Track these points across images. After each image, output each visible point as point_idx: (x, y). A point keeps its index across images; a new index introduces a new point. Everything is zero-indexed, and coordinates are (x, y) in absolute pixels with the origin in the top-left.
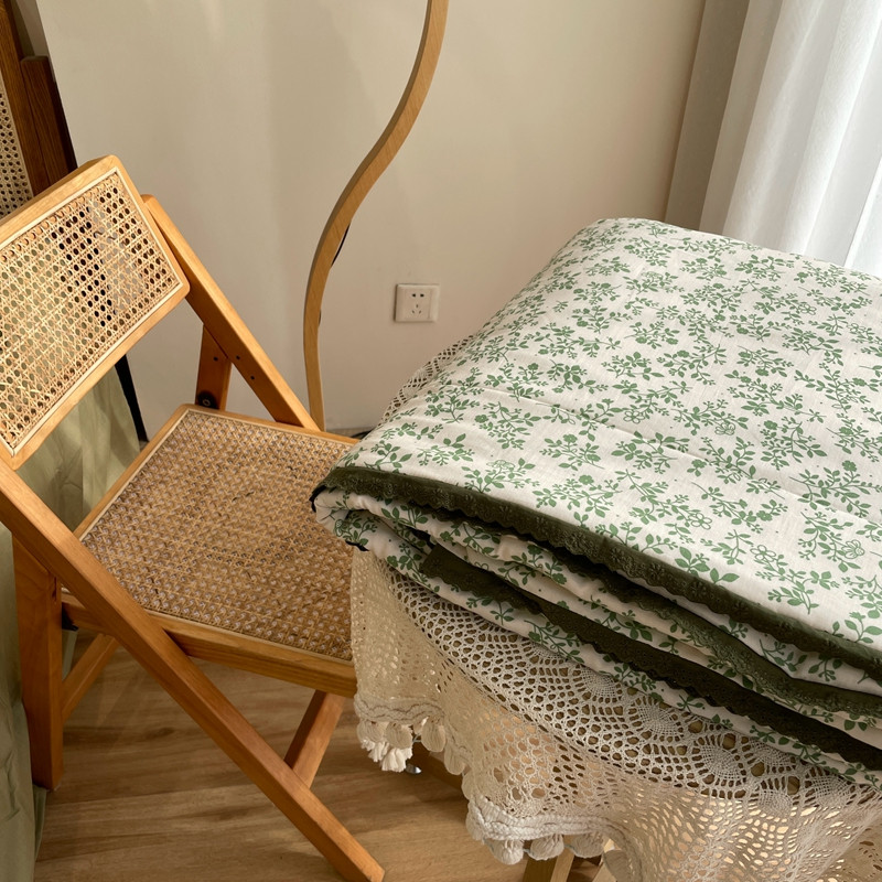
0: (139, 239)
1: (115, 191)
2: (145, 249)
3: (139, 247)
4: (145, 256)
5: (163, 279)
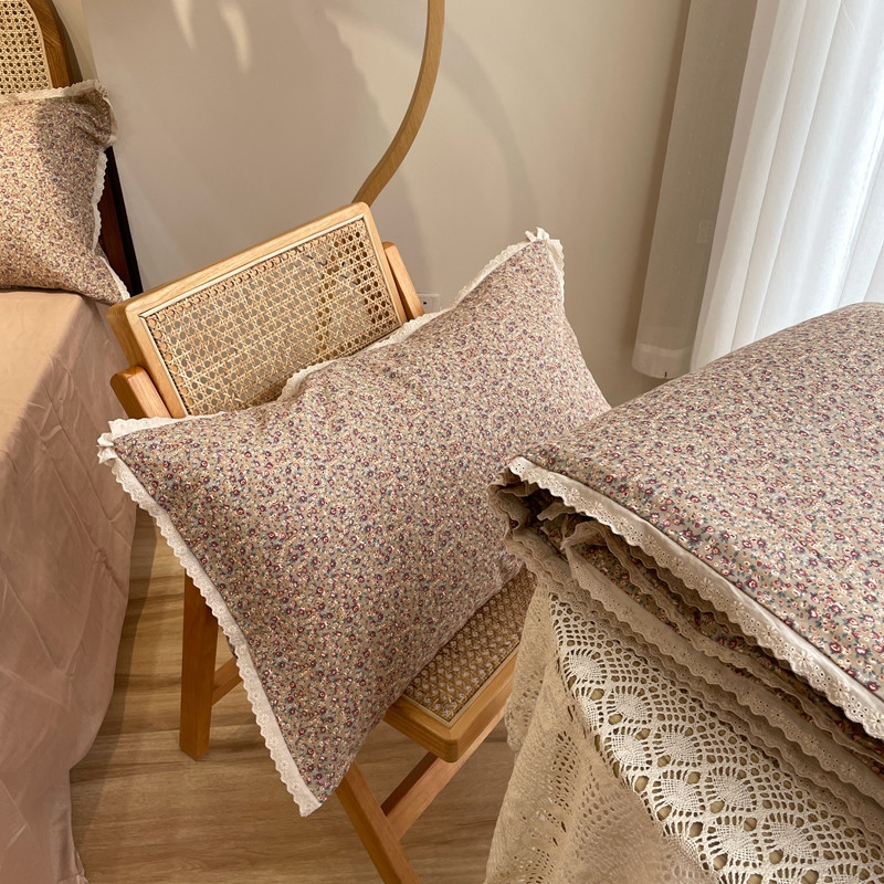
0: (369, 282)
1: (358, 235)
2: (373, 291)
3: (369, 288)
4: (373, 297)
5: (384, 321)
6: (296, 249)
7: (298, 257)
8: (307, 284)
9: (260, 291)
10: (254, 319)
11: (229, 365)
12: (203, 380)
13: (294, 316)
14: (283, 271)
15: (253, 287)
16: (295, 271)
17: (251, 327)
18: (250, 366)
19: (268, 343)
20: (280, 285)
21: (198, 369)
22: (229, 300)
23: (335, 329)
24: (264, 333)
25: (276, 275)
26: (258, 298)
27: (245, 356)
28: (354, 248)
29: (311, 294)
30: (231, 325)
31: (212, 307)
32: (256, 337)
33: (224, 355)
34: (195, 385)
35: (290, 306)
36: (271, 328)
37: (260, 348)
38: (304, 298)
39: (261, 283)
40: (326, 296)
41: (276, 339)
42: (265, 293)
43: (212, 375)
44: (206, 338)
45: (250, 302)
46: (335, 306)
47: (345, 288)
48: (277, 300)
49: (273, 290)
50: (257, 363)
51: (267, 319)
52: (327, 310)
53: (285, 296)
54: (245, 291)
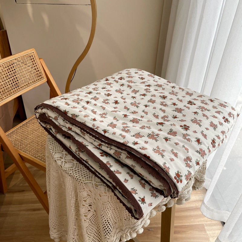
0: (36, 67)
1: (32, 56)
3: (36, 69)
4: (37, 71)
5: (40, 77)
6: (15, 59)
7: (16, 61)
8: (19, 68)
10: (4, 76)
13: (15, 75)
14: (12, 64)
15: (4, 68)
16: (15, 64)
17: (4, 78)
19: (8, 82)
20: (11, 68)
23: (27, 79)
24: (7, 79)
25: (10, 65)
26: (5, 71)
29: (20, 70)
32: (5, 80)
35: (14, 73)
36: (9, 78)
37: (6, 83)
39: (6, 67)
40: (24, 71)
41: (10, 81)
42: (7, 70)
45: (3, 72)
46: (26, 73)
47: (29, 69)
48: (11, 71)
49: (9, 69)
50: (6, 87)
51: (8, 76)
52: (24, 74)
53: (13, 70)
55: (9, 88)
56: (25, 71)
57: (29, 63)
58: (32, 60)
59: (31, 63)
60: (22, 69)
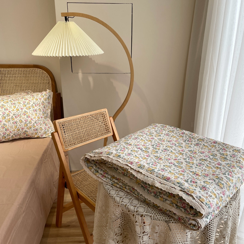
0: (105, 123)
1: (104, 114)
2: (106, 125)
3: (105, 124)
4: (106, 126)
5: (107, 131)
6: (91, 115)
7: (91, 116)
8: (92, 122)
9: (82, 122)
10: (80, 126)
11: (73, 134)
12: (68, 136)
13: (88, 127)
14: (87, 119)
15: (81, 121)
16: (90, 119)
17: (79, 128)
18: (77, 135)
19: (82, 131)
20: (86, 121)
21: (67, 134)
22: (75, 122)
23: (97, 131)
24: (81, 129)
25: (86, 119)
26: (81, 123)
27: (77, 133)
28: (103, 116)
29: (93, 124)
30: (75, 127)
31: (72, 123)
32: (80, 130)
33: (73, 132)
34: (66, 136)
35: (88, 125)
36: (83, 129)
37: (80, 132)
38: (91, 124)
39: (82, 120)
40: (95, 124)
41: (84, 131)
42: (83, 122)
43: (70, 135)
44: (70, 128)
45: (80, 123)
46: (97, 127)
47: (100, 124)
48: (85, 124)
49: (85, 122)
50: (79, 134)
51: (83, 127)
52: (95, 127)
53: (87, 123)
54: (79, 121)
55: (82, 136)
56: (97, 124)
57: (100, 119)
58: (103, 117)
59: (102, 119)
60: (94, 123)
